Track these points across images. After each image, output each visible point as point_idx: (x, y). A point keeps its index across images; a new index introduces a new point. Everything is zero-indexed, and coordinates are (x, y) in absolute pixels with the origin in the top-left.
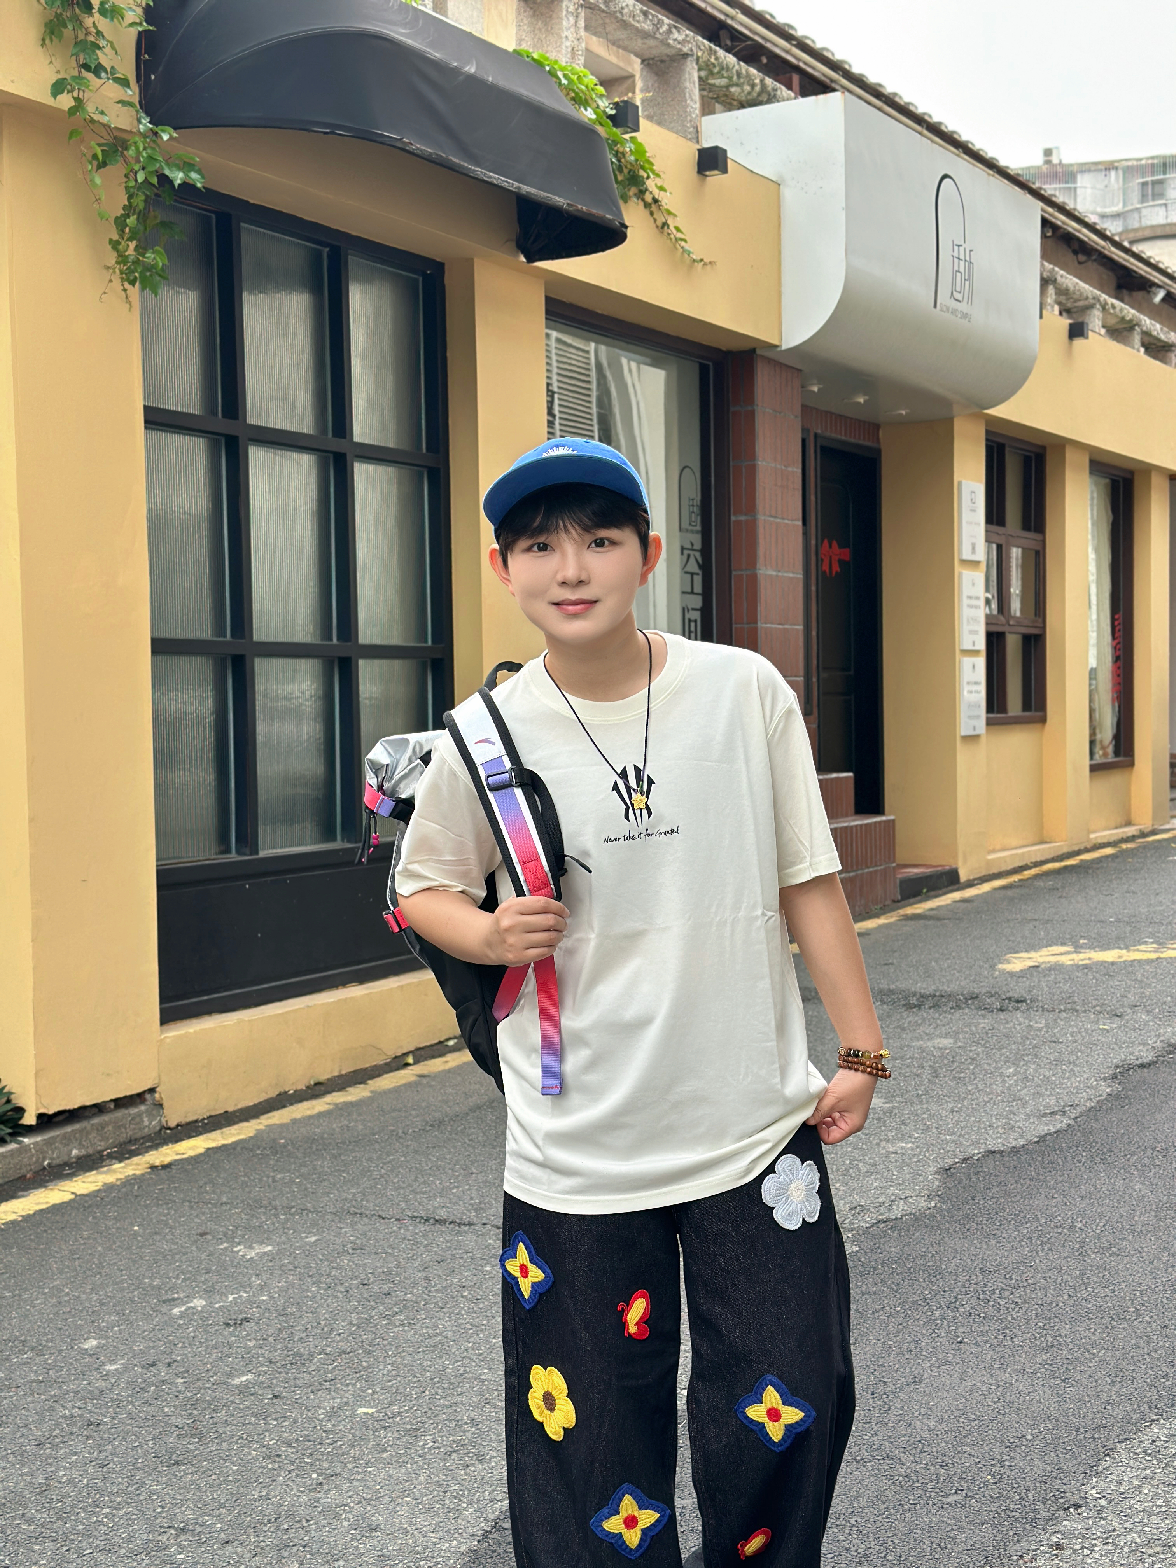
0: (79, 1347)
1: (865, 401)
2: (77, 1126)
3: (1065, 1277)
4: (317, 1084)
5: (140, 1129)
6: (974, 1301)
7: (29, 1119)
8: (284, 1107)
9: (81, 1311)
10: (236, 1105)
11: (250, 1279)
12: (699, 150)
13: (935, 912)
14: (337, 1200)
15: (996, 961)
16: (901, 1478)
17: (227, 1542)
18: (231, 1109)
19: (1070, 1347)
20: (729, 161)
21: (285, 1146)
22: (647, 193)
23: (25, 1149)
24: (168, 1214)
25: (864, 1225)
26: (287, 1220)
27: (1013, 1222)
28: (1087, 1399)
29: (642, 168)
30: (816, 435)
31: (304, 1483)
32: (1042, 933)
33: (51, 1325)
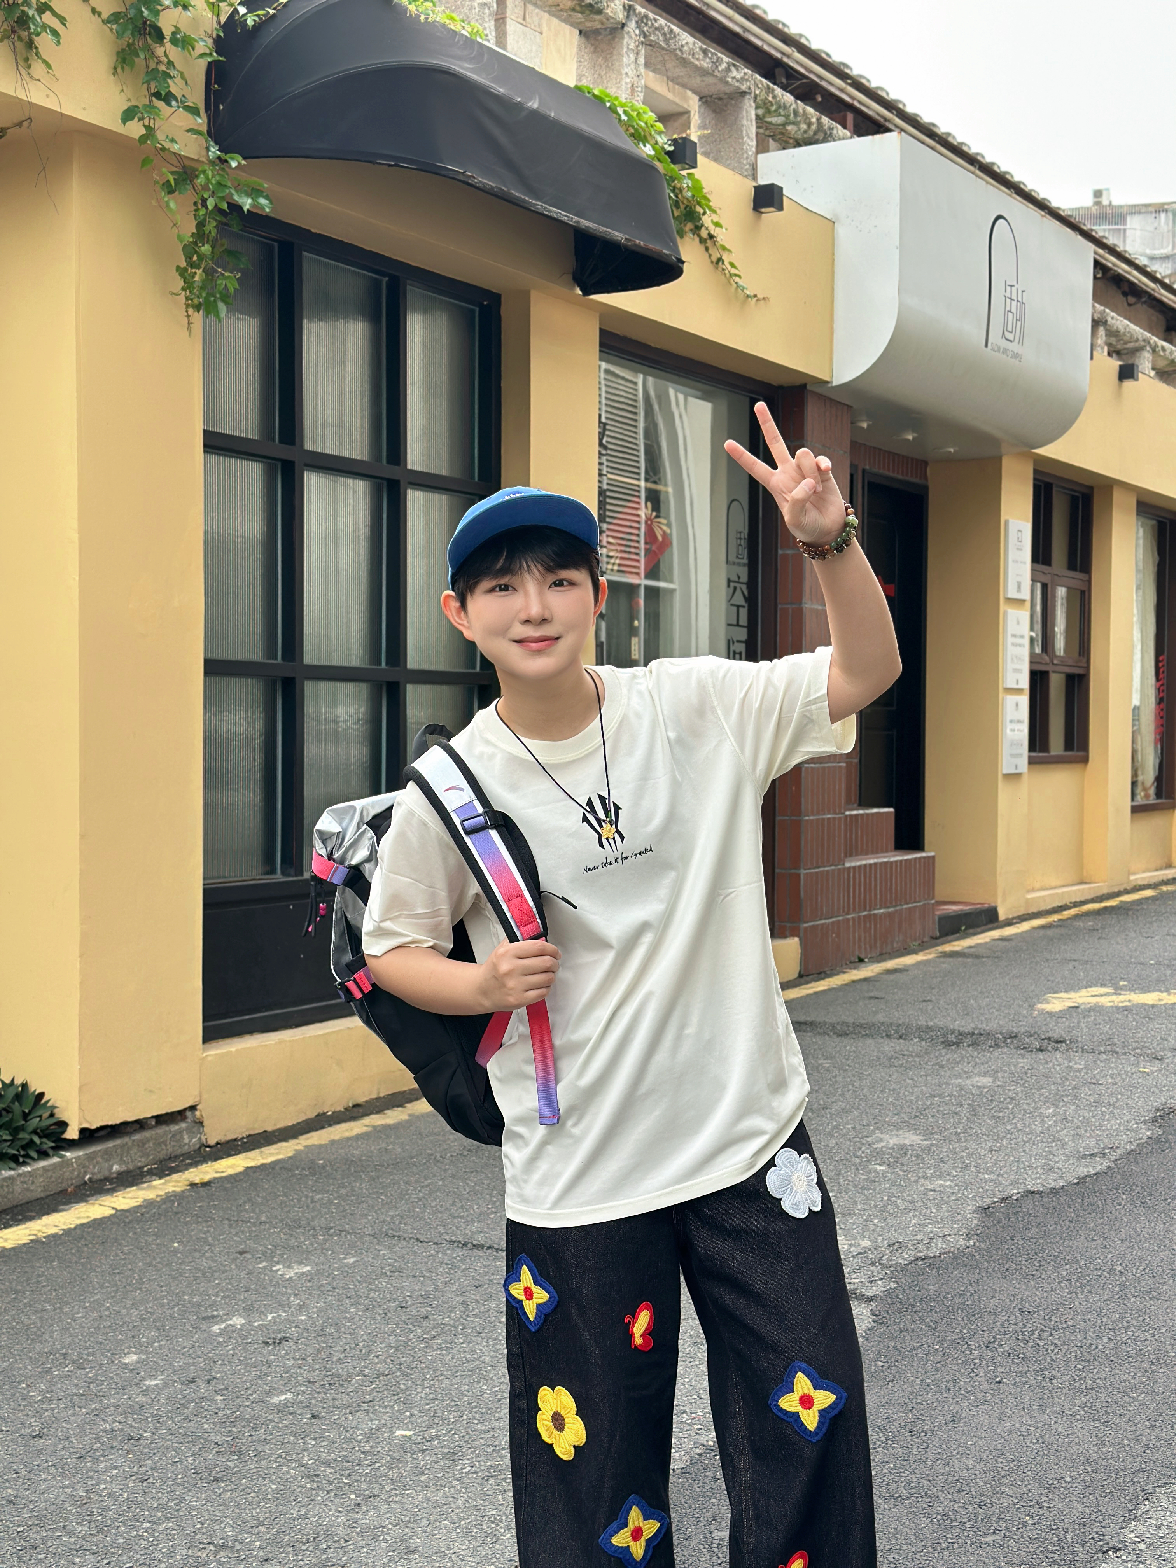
0: (120, 1362)
1: (914, 438)
2: (118, 1142)
3: (1105, 1320)
4: (354, 1106)
5: (180, 1147)
6: (1013, 1342)
7: (72, 1133)
8: (323, 1128)
9: (121, 1326)
10: (275, 1125)
11: (288, 1299)
12: (755, 187)
13: (973, 950)
14: (375, 1223)
15: (1035, 1000)
16: (939, 1517)
17: (266, 1560)
18: (270, 1128)
19: (1110, 1390)
20: (785, 199)
21: (323, 1167)
22: (703, 228)
23: (67, 1163)
24: (208, 1231)
25: (902, 1261)
26: (326, 1240)
27: (1052, 1263)
28: (1126, 1442)
29: (699, 204)
30: (864, 471)
31: (342, 1504)
32: (1082, 974)
33: (92, 1339)
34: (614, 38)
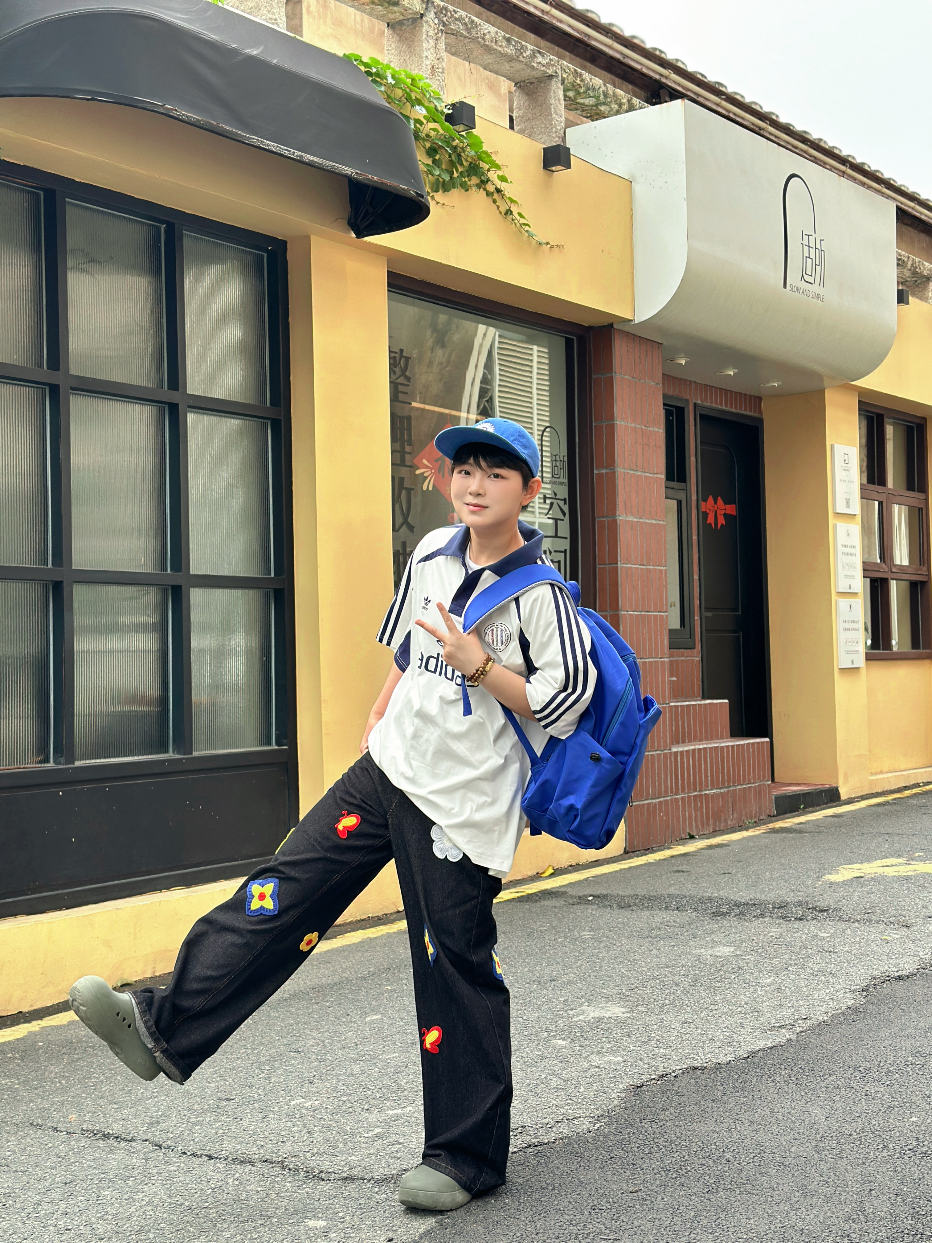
1: (735, 374)
12: (544, 149)
20: (571, 156)
22: (489, 183)
29: (482, 160)
30: (695, 405)
32: (886, 846)
34: (415, 28)
